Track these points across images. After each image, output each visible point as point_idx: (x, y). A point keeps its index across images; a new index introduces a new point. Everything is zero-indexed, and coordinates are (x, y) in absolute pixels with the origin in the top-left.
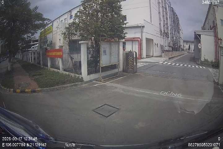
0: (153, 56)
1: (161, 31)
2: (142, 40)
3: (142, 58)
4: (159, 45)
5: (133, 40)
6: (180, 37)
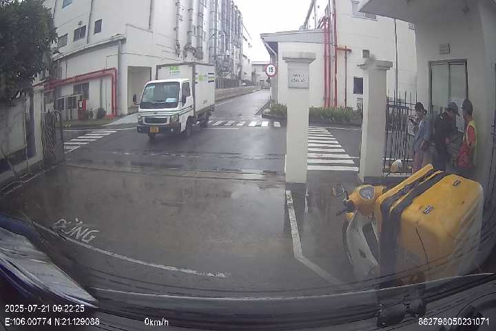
1: (178, 46)
2: (119, 74)
3: (119, 114)
5: (102, 75)
6: (241, 56)
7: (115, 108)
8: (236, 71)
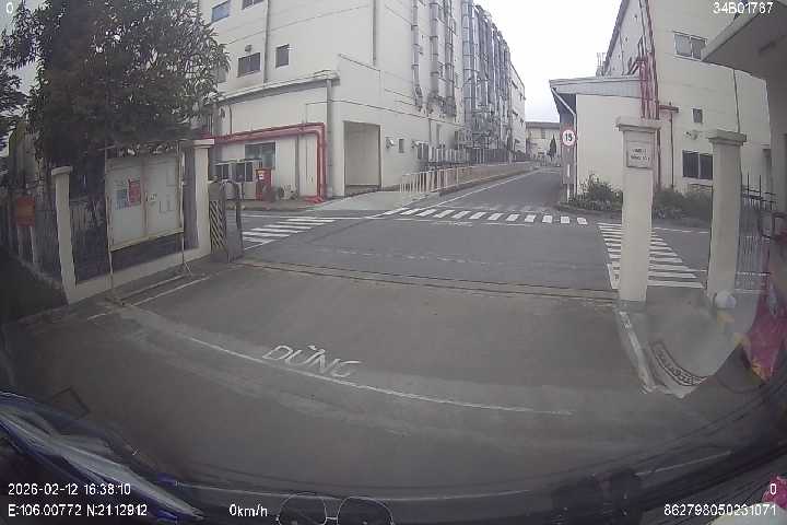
0: (378, 188)
1: (419, 93)
2: (329, 132)
3: (329, 195)
4: (407, 145)
5: (299, 132)
6: (511, 113)
7: (324, 184)
8: (504, 138)
